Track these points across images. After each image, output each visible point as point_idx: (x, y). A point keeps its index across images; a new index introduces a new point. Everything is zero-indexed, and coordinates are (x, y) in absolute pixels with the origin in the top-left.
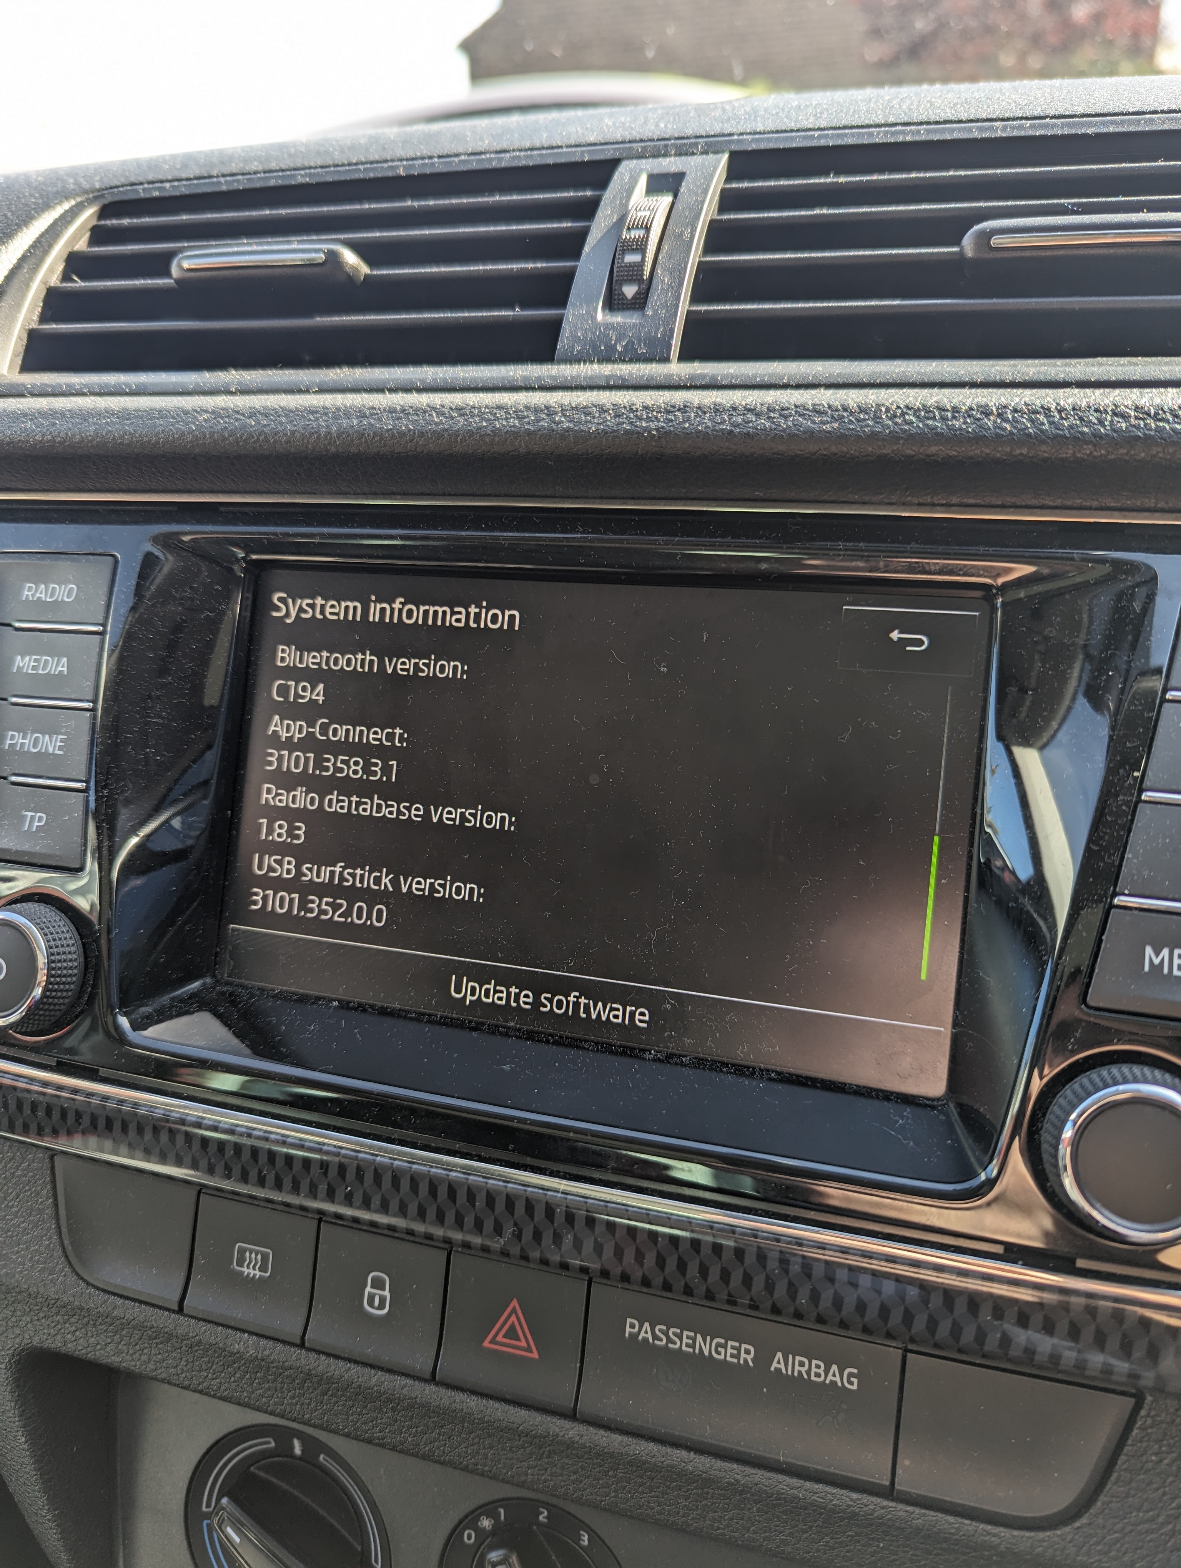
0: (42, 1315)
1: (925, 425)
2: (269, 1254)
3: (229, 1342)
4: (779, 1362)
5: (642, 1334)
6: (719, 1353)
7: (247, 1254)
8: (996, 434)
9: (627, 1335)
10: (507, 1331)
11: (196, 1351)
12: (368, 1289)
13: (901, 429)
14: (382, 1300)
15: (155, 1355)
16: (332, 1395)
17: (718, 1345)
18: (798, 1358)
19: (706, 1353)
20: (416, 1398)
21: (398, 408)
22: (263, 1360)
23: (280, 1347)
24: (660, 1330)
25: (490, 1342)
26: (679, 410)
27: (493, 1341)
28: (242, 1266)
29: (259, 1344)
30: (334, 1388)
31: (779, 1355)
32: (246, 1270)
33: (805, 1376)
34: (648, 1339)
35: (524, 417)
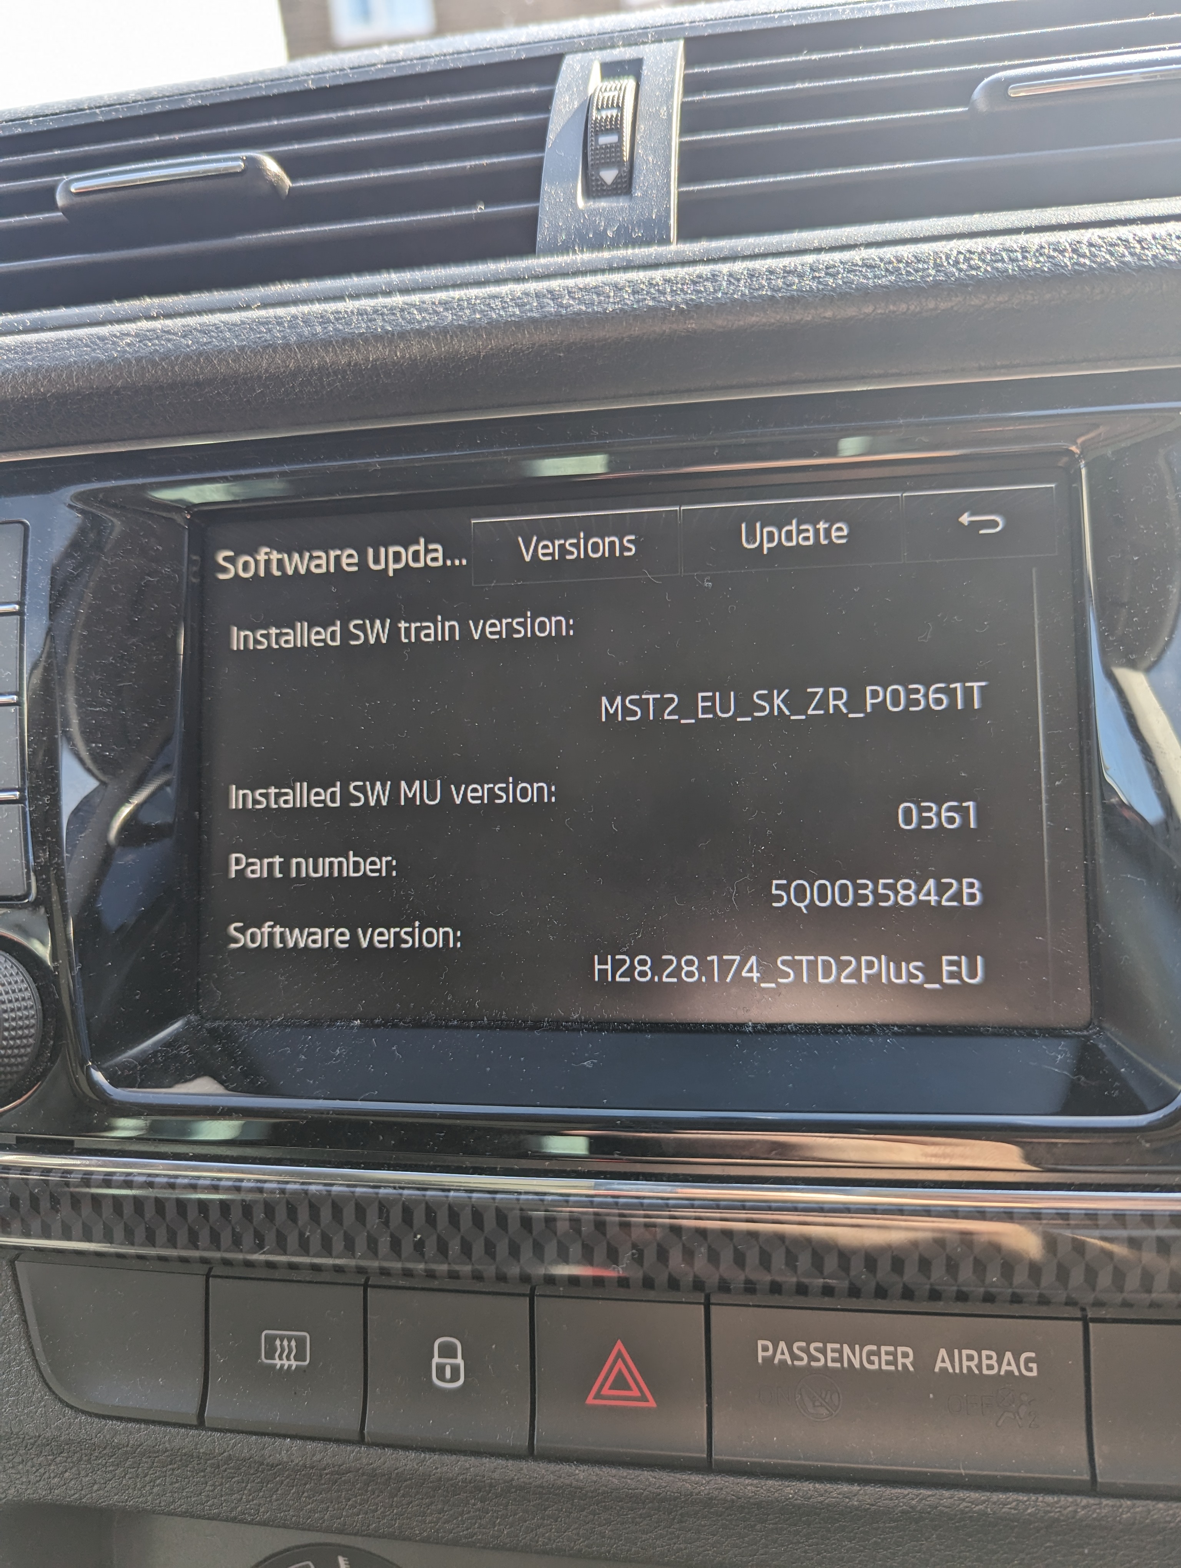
0: (18, 1459)
1: (993, 268)
2: (305, 1337)
3: (266, 1452)
4: (943, 1361)
5: (778, 1356)
6: (871, 1362)
7: (278, 1342)
8: (1075, 271)
9: (760, 1361)
10: (615, 1381)
11: (225, 1471)
12: (436, 1360)
13: (967, 276)
14: (455, 1369)
15: (171, 1484)
16: (403, 1496)
17: (870, 1353)
18: (965, 1352)
19: (857, 1365)
20: (513, 1479)
21: (369, 309)
22: (312, 1468)
23: (332, 1447)
24: (799, 1348)
25: (595, 1398)
26: (707, 279)
27: (598, 1396)
28: (273, 1358)
29: (305, 1448)
30: (406, 1487)
31: (943, 1352)
32: (278, 1362)
33: (976, 1372)
34: (785, 1361)
35: (524, 305)
